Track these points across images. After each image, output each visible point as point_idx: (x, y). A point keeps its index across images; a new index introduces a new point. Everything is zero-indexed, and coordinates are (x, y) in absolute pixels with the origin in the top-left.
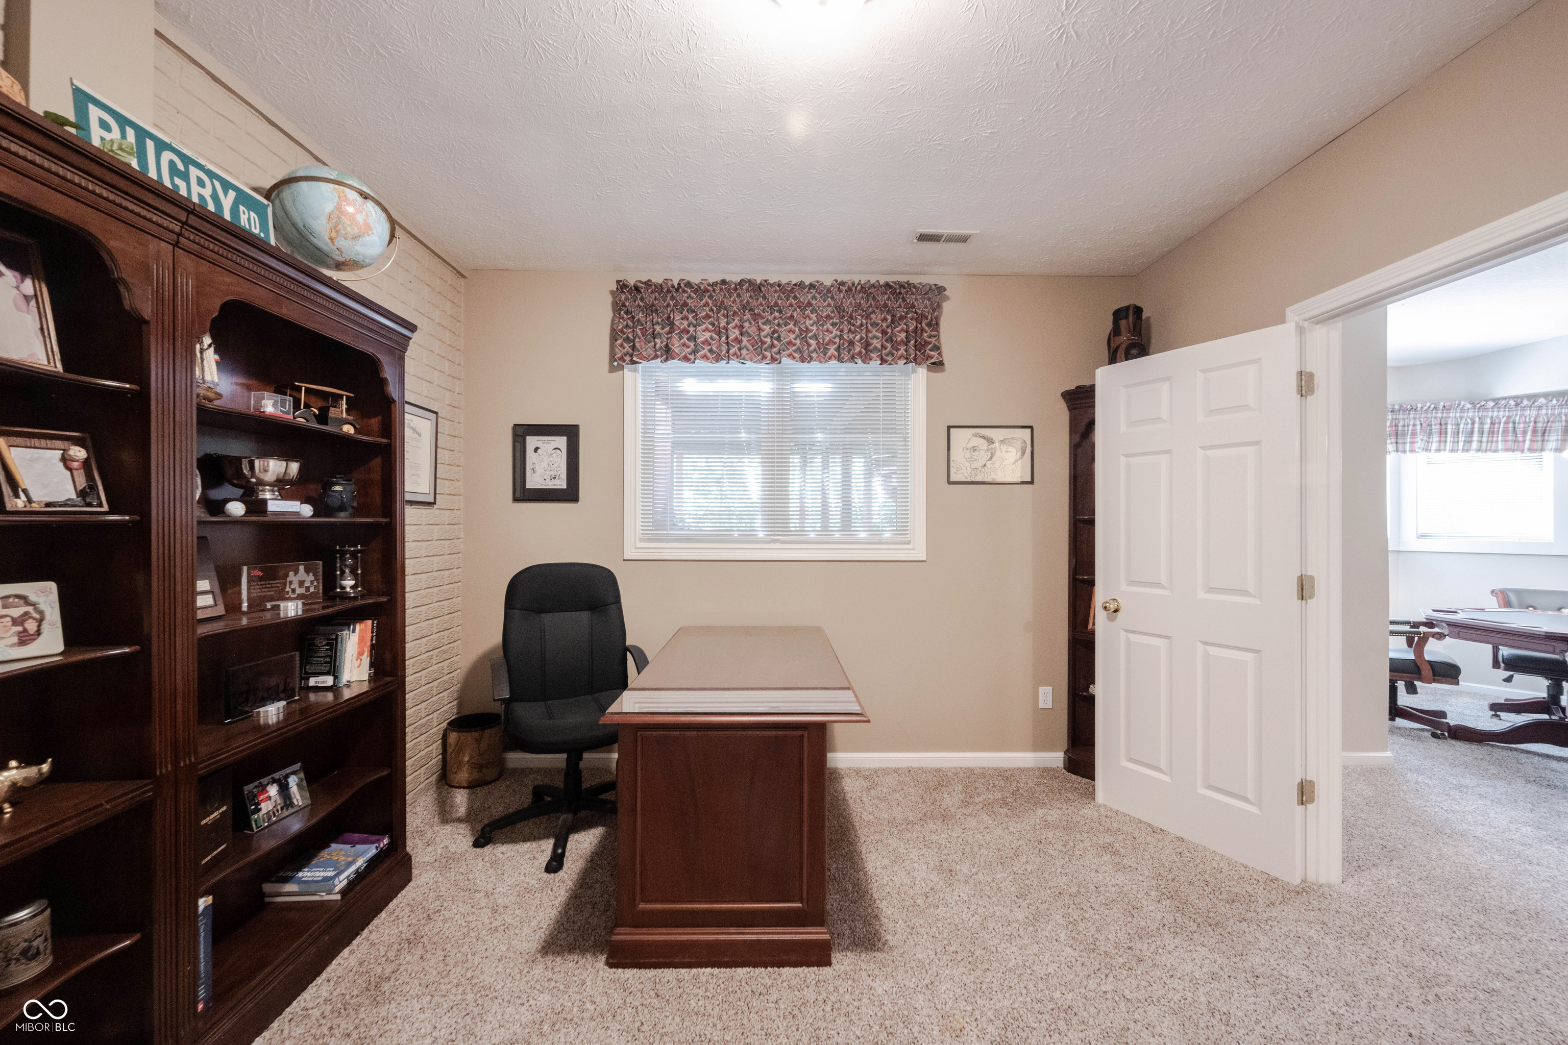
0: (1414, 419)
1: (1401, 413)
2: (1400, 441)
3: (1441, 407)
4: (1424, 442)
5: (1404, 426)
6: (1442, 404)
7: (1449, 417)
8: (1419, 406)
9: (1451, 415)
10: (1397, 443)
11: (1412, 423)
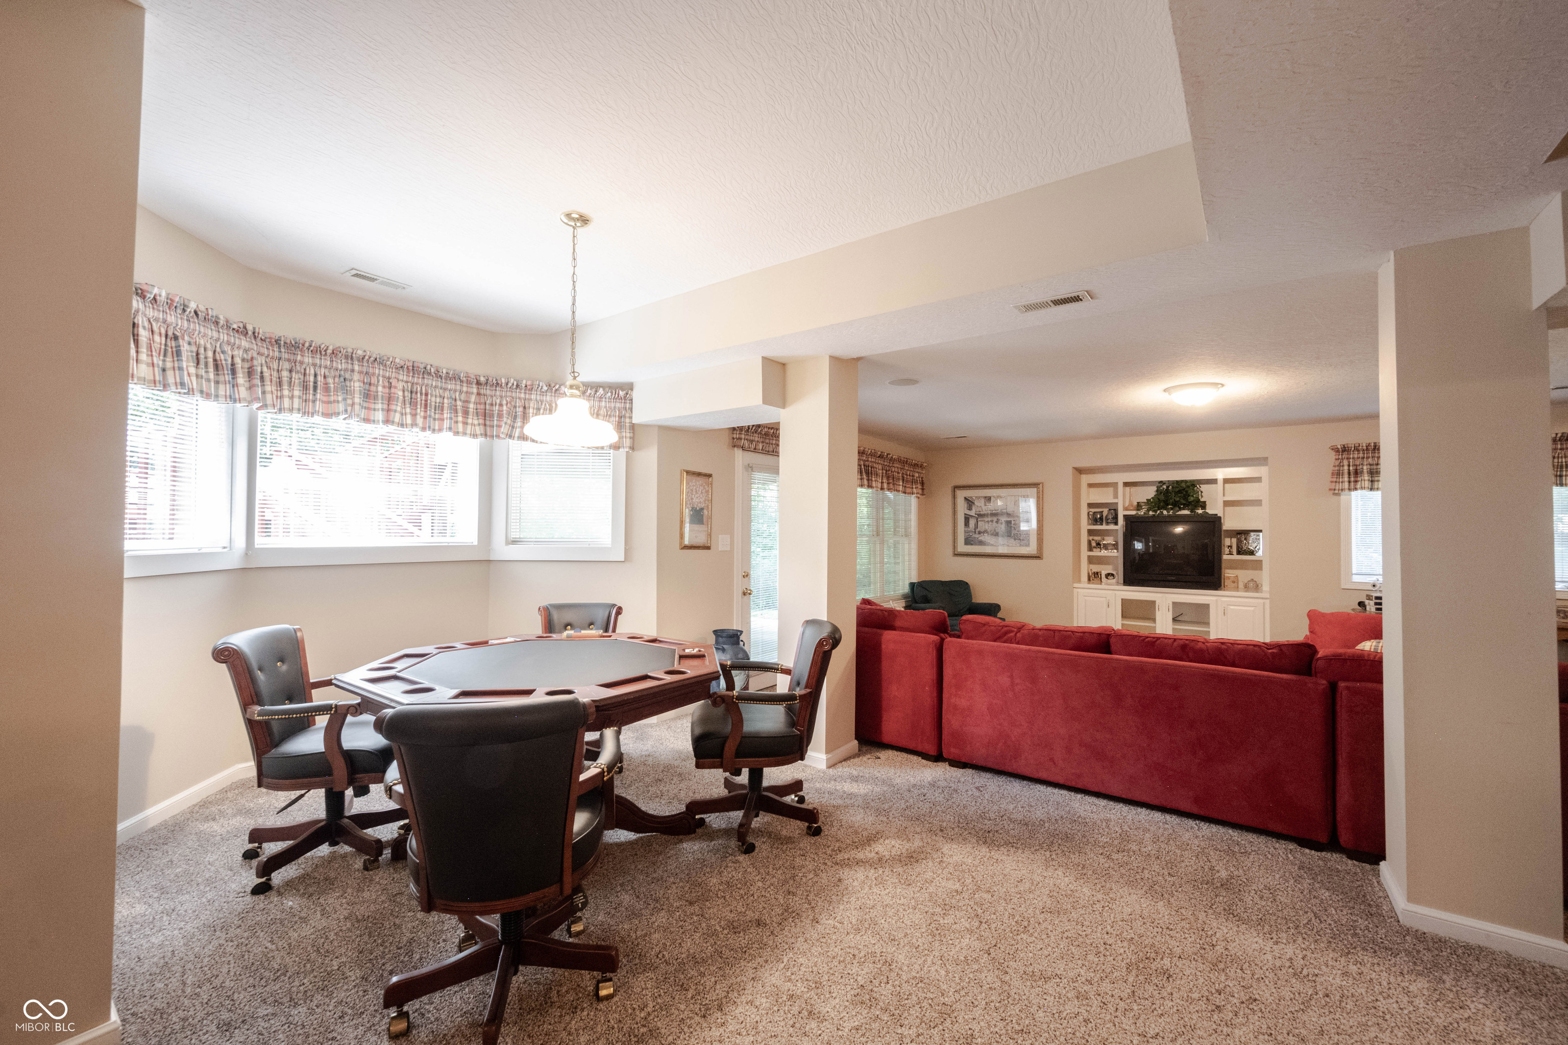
0: (501, 397)
1: (488, 387)
2: (488, 423)
3: (524, 386)
4: (507, 427)
5: (492, 405)
6: (524, 382)
7: (531, 399)
8: (503, 381)
9: (533, 397)
10: (485, 425)
11: (498, 402)
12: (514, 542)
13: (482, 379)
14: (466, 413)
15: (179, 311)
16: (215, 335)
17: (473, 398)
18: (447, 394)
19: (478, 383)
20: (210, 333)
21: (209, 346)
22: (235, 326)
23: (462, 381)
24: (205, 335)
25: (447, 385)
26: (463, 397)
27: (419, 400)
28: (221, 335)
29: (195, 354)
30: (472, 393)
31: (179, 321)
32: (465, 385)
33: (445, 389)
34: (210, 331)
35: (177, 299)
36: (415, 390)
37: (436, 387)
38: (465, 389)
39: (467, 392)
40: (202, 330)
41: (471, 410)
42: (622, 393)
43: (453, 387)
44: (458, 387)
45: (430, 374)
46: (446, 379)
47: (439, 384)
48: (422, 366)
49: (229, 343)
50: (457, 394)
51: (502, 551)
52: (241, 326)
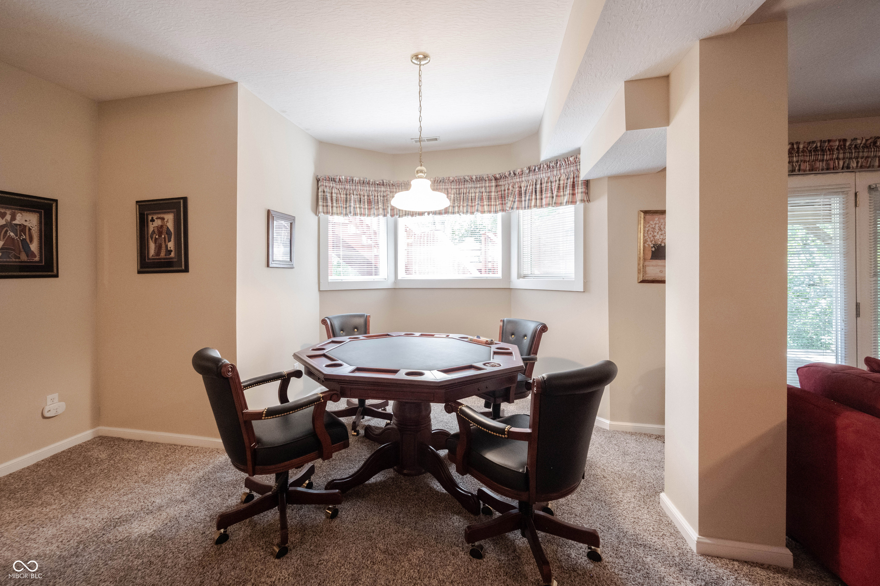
0: (508, 184)
1: (502, 180)
8: (508, 174)
10: (503, 204)
12: (524, 277)
13: (498, 176)
14: (489, 199)
15: (351, 183)
16: (368, 188)
17: (493, 189)
18: (478, 190)
19: (496, 179)
20: (365, 189)
21: (366, 194)
22: (378, 183)
23: (485, 181)
24: (363, 190)
25: (477, 185)
26: (488, 190)
27: (462, 197)
28: (371, 188)
29: (359, 199)
30: (492, 186)
31: (351, 187)
32: (487, 182)
33: (476, 188)
34: (365, 188)
35: (349, 178)
36: (460, 192)
37: (471, 188)
38: (487, 185)
39: (489, 186)
40: (362, 188)
41: (493, 197)
42: (571, 159)
43: (481, 185)
44: (484, 185)
45: (467, 181)
46: (476, 182)
47: (473, 185)
48: (462, 178)
49: (375, 191)
50: (483, 188)
51: (517, 283)
52: (381, 182)
